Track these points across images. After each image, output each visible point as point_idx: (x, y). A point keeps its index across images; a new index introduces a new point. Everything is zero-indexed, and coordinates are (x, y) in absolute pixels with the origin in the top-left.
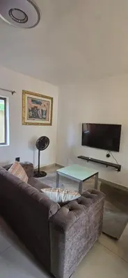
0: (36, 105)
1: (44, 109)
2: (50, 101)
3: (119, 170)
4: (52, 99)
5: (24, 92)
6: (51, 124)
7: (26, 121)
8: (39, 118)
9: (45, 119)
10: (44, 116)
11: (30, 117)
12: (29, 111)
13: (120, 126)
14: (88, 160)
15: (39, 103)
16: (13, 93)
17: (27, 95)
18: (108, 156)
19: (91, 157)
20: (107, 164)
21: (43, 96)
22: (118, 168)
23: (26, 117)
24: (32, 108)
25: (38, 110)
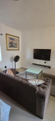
0: (12, 41)
1: (16, 43)
2: (18, 38)
3: (50, 68)
4: (19, 38)
5: (7, 34)
6: (19, 50)
7: (9, 49)
8: (14, 47)
9: (16, 47)
10: (16, 46)
11: (10, 47)
12: (9, 44)
13: (51, 50)
14: (36, 65)
15: (14, 40)
16: (1, 35)
17: (8, 36)
18: (45, 63)
19: (38, 63)
20: (45, 66)
21: (15, 36)
22: (49, 67)
23: (8, 47)
24: (10, 42)
25: (13, 43)
